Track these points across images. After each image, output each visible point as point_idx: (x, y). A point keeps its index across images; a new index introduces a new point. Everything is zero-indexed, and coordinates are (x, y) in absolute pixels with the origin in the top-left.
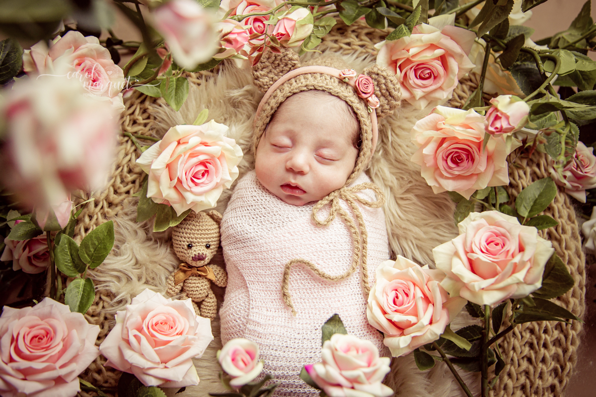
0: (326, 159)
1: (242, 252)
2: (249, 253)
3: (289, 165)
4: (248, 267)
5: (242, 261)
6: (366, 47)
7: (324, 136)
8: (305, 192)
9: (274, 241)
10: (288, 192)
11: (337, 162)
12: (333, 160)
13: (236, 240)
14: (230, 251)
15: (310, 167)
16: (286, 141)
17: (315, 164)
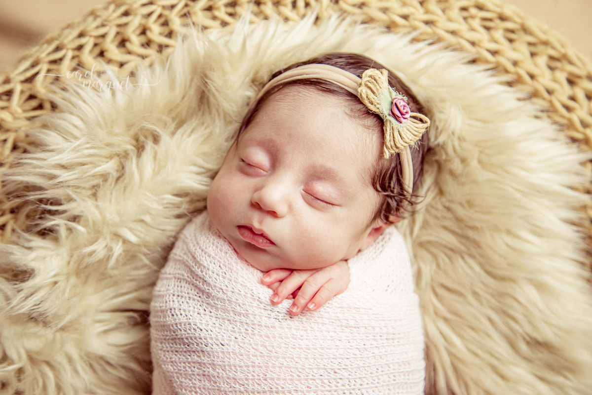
0: (318, 199)
1: (183, 358)
2: (194, 363)
3: (256, 196)
4: (191, 387)
5: (181, 374)
6: (435, 26)
7: (322, 160)
8: (272, 243)
9: (237, 351)
10: (247, 237)
11: (336, 209)
12: (332, 204)
13: (175, 337)
14: (163, 353)
15: (290, 207)
16: (260, 157)
17: (300, 204)
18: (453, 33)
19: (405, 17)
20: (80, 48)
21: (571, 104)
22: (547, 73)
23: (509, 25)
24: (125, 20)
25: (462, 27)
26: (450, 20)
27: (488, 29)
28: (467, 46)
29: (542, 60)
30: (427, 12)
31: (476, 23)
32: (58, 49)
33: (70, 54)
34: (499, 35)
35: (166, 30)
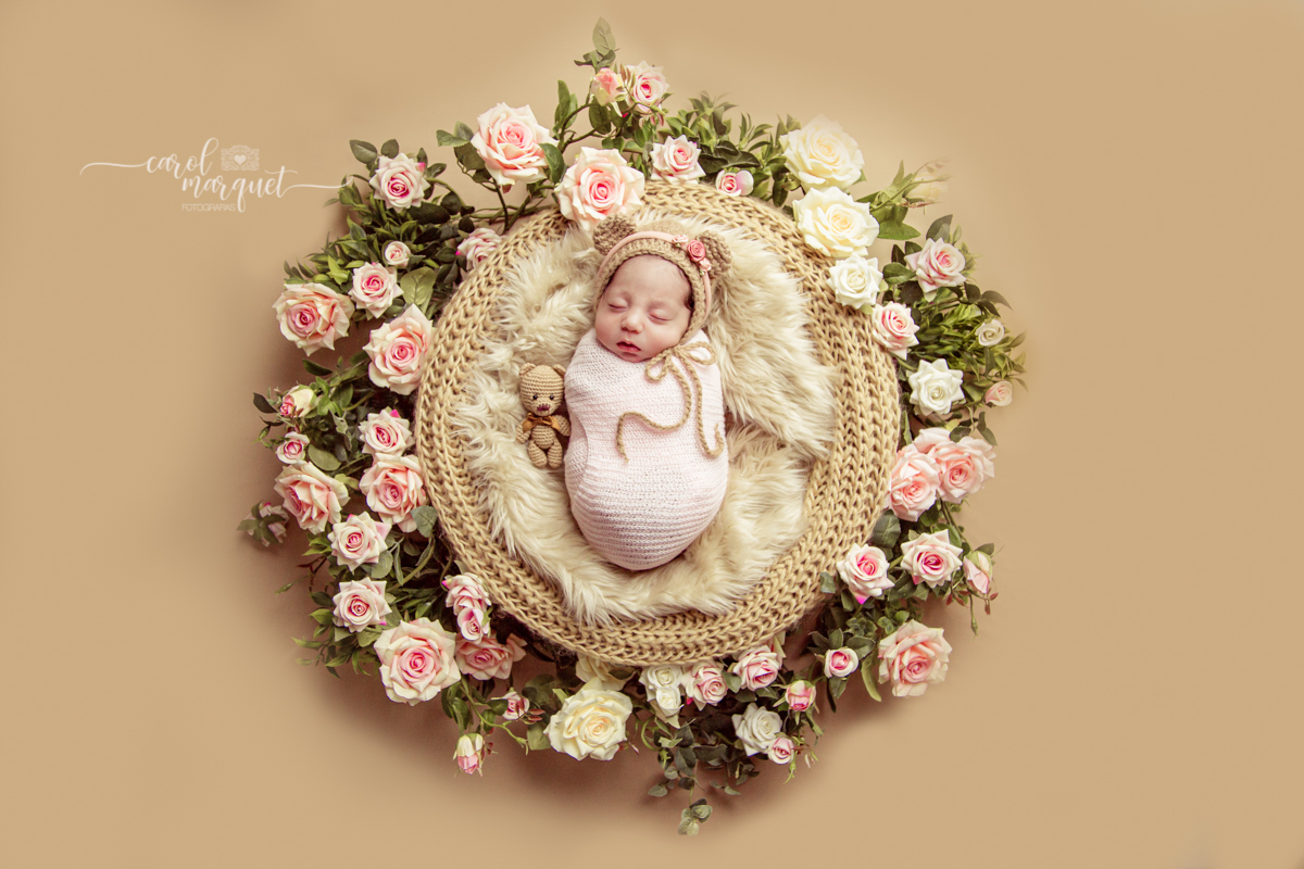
0: (659, 319)
1: (582, 404)
3: (624, 324)
5: (583, 413)
7: (656, 297)
8: (639, 350)
10: (624, 350)
11: (670, 322)
12: (666, 320)
13: (576, 393)
15: (644, 326)
16: (621, 302)
17: (649, 323)
18: (718, 214)
19: (689, 208)
20: (517, 244)
21: (786, 250)
22: (771, 233)
23: (748, 208)
24: (536, 227)
25: (722, 211)
26: (715, 207)
27: (737, 211)
28: (725, 220)
29: (767, 227)
30: (702, 204)
31: (730, 208)
32: (506, 246)
33: (513, 248)
34: (743, 214)
35: (558, 231)
